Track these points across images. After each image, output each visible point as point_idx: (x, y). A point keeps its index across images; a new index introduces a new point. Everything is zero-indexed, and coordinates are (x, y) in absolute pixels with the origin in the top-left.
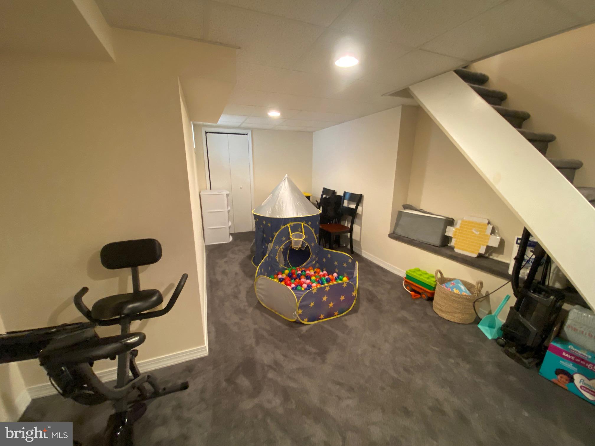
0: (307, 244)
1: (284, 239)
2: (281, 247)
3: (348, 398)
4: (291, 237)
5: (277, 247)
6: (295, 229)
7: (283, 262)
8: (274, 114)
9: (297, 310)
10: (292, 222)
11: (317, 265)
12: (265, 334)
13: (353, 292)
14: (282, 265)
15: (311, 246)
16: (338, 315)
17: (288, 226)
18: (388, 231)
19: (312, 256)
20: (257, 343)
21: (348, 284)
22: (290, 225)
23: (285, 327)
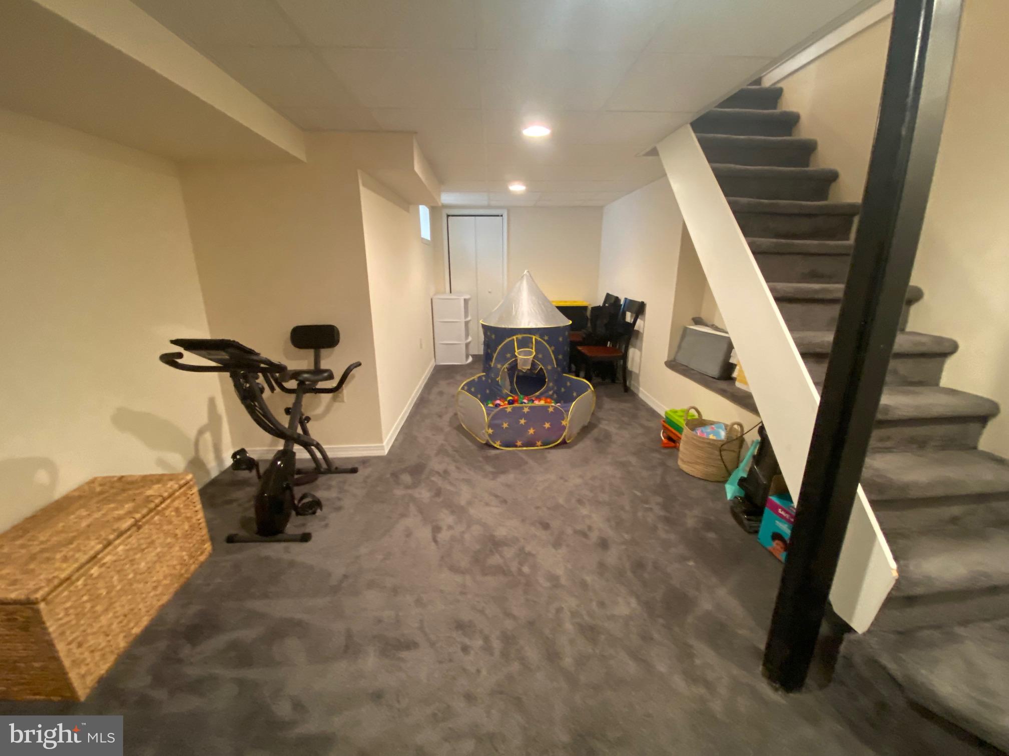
0: (541, 366)
1: (509, 355)
2: (505, 366)
3: (497, 506)
4: (516, 354)
5: (499, 366)
6: (524, 343)
7: (509, 388)
8: (517, 188)
9: (487, 429)
10: (520, 334)
11: (555, 396)
12: (450, 449)
13: (563, 419)
14: (507, 390)
15: (547, 369)
16: (541, 446)
17: (514, 339)
18: (665, 358)
19: (548, 384)
20: (437, 454)
21: (555, 409)
22: (517, 338)
23: (473, 447)
